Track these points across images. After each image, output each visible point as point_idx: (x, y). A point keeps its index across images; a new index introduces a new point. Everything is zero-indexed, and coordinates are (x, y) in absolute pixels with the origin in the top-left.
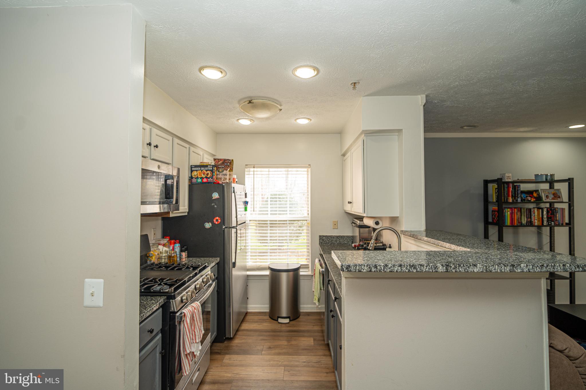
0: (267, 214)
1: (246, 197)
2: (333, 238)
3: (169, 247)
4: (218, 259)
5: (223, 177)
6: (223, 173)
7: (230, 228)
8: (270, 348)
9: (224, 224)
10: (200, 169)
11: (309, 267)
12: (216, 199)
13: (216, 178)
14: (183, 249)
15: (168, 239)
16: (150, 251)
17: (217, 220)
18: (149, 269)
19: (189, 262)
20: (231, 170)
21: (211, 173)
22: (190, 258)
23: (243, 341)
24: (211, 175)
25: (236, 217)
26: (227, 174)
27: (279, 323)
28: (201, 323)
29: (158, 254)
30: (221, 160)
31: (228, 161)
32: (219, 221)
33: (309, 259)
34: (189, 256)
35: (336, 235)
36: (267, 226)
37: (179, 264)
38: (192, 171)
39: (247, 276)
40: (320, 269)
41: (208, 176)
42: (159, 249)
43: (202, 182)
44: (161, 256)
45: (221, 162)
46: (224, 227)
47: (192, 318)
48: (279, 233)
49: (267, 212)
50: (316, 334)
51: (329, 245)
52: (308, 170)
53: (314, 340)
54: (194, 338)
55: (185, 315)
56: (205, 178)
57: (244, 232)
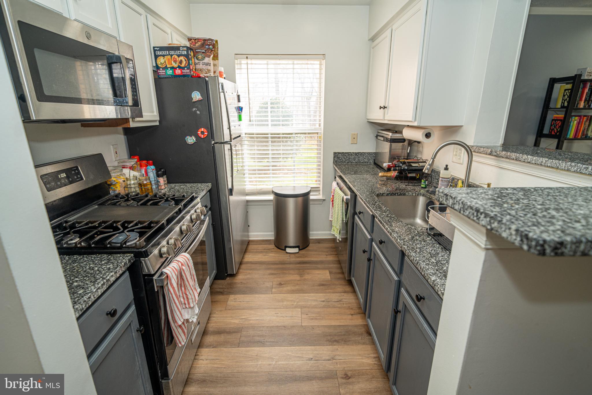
0: (268, 125)
1: (239, 101)
2: (351, 155)
3: (140, 171)
4: (210, 185)
5: (204, 67)
6: (204, 61)
7: (222, 143)
8: (280, 284)
9: (213, 138)
10: (169, 53)
11: (320, 190)
12: (197, 101)
13: (195, 69)
14: (159, 173)
15: (136, 160)
16: (111, 178)
17: (202, 133)
18: (110, 204)
19: (170, 190)
20: (216, 57)
21: (185, 60)
22: (171, 184)
23: (248, 276)
24: (186, 62)
25: (229, 128)
26: (210, 64)
27: (287, 253)
28: (194, 281)
29: (124, 181)
30: (199, 40)
31: (210, 41)
32: (205, 133)
33: (320, 181)
34: (169, 182)
35: (354, 151)
36: (268, 141)
37: (155, 196)
38: (156, 57)
39: (246, 202)
40: (343, 197)
41: (181, 64)
42: (124, 174)
43: (174, 74)
44: (129, 184)
45: (199, 43)
46: (213, 142)
47: (181, 276)
48: (283, 149)
49: (266, 123)
50: (332, 265)
51: (346, 165)
52: (321, 62)
53: (330, 273)
54: (186, 302)
55: (167, 276)
56: (178, 69)
57: (240, 148)
